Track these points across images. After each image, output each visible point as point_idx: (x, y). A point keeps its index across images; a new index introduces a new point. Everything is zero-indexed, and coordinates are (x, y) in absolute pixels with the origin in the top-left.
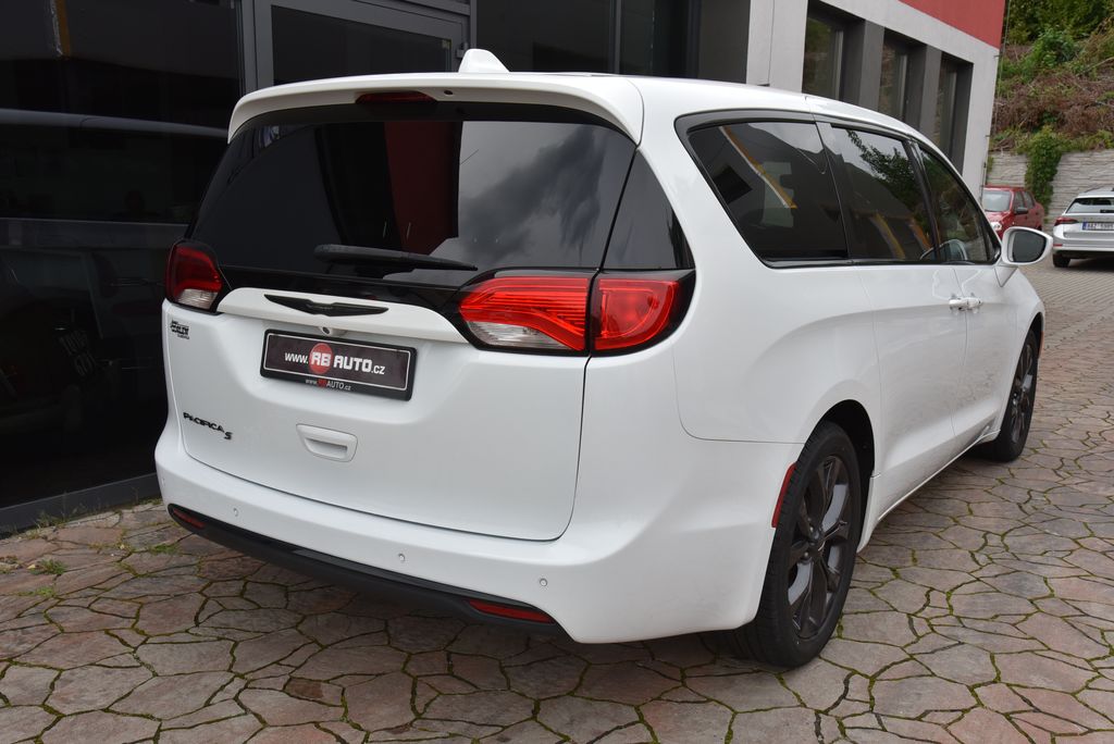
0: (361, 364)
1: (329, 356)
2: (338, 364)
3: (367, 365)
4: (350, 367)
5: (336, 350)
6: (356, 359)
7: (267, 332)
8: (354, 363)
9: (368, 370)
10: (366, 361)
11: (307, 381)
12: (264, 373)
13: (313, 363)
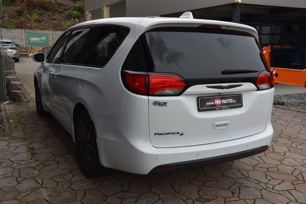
0: (230, 101)
1: (220, 101)
2: (223, 102)
3: (231, 101)
4: (227, 102)
5: (222, 99)
6: (228, 100)
7: (198, 98)
8: (228, 101)
9: (232, 102)
10: (231, 100)
11: (216, 109)
12: (199, 110)
13: (216, 104)
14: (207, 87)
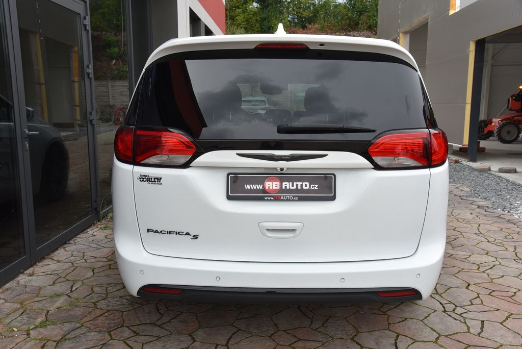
0: (302, 185)
1: (278, 183)
2: (286, 187)
3: (306, 186)
4: (295, 187)
5: (282, 180)
6: (297, 183)
7: (228, 175)
8: (297, 185)
9: (308, 187)
10: (304, 183)
11: (266, 198)
12: (229, 198)
13: (267, 188)
14: (238, 154)
